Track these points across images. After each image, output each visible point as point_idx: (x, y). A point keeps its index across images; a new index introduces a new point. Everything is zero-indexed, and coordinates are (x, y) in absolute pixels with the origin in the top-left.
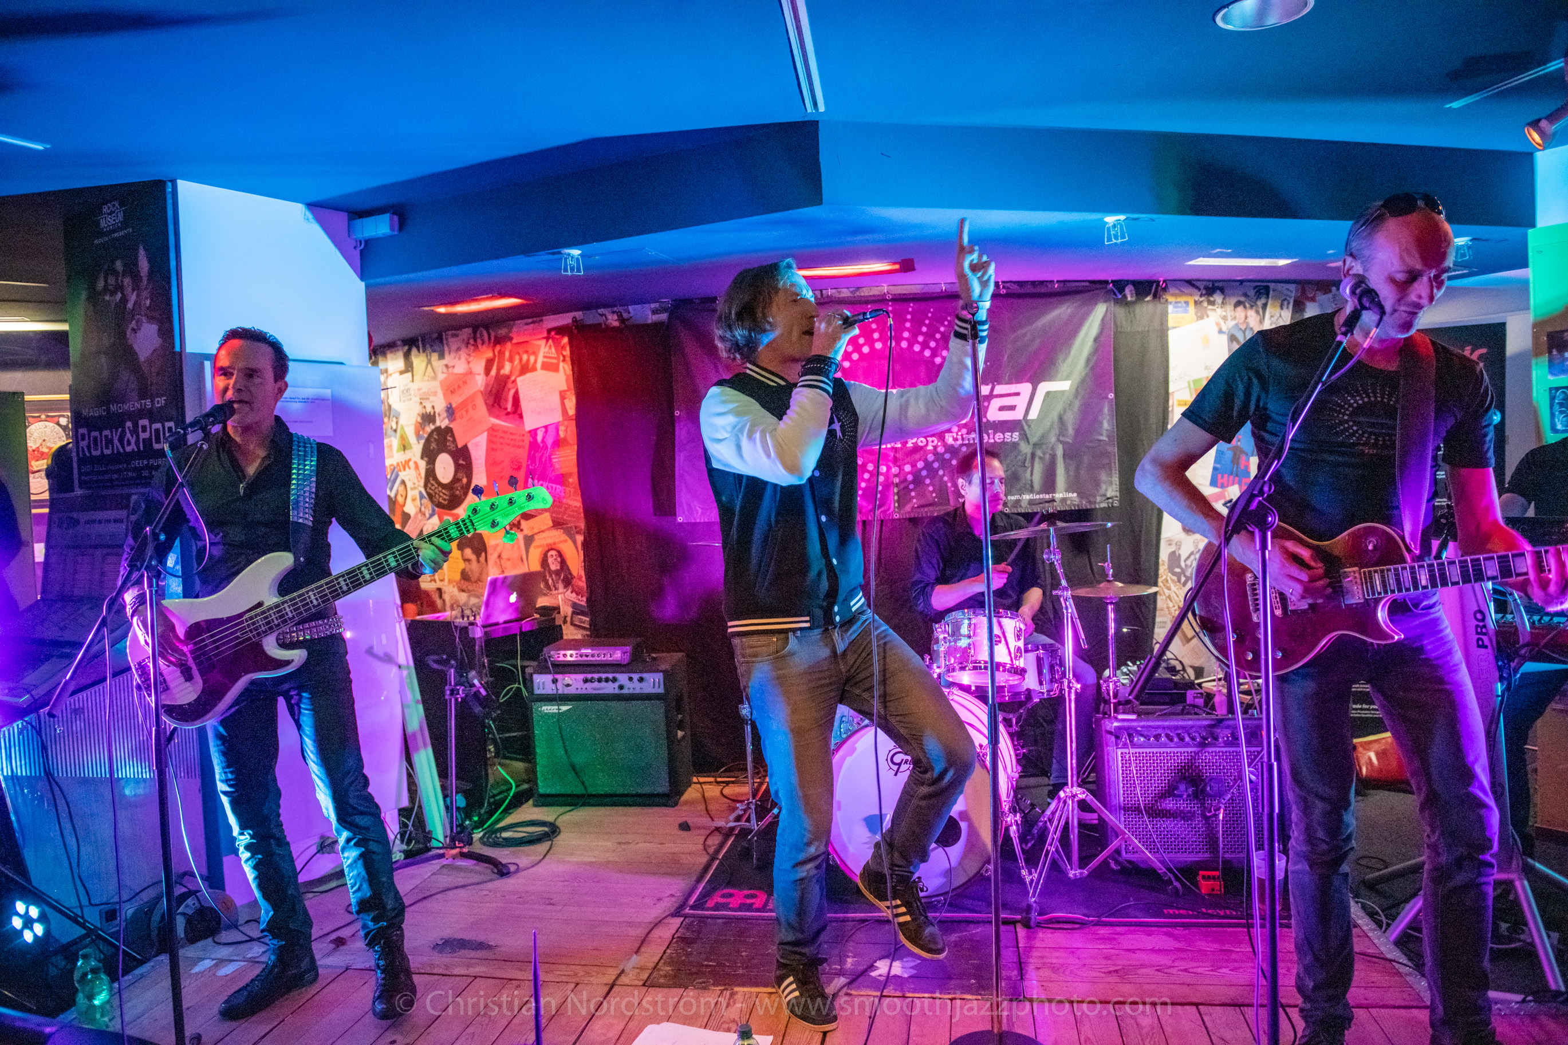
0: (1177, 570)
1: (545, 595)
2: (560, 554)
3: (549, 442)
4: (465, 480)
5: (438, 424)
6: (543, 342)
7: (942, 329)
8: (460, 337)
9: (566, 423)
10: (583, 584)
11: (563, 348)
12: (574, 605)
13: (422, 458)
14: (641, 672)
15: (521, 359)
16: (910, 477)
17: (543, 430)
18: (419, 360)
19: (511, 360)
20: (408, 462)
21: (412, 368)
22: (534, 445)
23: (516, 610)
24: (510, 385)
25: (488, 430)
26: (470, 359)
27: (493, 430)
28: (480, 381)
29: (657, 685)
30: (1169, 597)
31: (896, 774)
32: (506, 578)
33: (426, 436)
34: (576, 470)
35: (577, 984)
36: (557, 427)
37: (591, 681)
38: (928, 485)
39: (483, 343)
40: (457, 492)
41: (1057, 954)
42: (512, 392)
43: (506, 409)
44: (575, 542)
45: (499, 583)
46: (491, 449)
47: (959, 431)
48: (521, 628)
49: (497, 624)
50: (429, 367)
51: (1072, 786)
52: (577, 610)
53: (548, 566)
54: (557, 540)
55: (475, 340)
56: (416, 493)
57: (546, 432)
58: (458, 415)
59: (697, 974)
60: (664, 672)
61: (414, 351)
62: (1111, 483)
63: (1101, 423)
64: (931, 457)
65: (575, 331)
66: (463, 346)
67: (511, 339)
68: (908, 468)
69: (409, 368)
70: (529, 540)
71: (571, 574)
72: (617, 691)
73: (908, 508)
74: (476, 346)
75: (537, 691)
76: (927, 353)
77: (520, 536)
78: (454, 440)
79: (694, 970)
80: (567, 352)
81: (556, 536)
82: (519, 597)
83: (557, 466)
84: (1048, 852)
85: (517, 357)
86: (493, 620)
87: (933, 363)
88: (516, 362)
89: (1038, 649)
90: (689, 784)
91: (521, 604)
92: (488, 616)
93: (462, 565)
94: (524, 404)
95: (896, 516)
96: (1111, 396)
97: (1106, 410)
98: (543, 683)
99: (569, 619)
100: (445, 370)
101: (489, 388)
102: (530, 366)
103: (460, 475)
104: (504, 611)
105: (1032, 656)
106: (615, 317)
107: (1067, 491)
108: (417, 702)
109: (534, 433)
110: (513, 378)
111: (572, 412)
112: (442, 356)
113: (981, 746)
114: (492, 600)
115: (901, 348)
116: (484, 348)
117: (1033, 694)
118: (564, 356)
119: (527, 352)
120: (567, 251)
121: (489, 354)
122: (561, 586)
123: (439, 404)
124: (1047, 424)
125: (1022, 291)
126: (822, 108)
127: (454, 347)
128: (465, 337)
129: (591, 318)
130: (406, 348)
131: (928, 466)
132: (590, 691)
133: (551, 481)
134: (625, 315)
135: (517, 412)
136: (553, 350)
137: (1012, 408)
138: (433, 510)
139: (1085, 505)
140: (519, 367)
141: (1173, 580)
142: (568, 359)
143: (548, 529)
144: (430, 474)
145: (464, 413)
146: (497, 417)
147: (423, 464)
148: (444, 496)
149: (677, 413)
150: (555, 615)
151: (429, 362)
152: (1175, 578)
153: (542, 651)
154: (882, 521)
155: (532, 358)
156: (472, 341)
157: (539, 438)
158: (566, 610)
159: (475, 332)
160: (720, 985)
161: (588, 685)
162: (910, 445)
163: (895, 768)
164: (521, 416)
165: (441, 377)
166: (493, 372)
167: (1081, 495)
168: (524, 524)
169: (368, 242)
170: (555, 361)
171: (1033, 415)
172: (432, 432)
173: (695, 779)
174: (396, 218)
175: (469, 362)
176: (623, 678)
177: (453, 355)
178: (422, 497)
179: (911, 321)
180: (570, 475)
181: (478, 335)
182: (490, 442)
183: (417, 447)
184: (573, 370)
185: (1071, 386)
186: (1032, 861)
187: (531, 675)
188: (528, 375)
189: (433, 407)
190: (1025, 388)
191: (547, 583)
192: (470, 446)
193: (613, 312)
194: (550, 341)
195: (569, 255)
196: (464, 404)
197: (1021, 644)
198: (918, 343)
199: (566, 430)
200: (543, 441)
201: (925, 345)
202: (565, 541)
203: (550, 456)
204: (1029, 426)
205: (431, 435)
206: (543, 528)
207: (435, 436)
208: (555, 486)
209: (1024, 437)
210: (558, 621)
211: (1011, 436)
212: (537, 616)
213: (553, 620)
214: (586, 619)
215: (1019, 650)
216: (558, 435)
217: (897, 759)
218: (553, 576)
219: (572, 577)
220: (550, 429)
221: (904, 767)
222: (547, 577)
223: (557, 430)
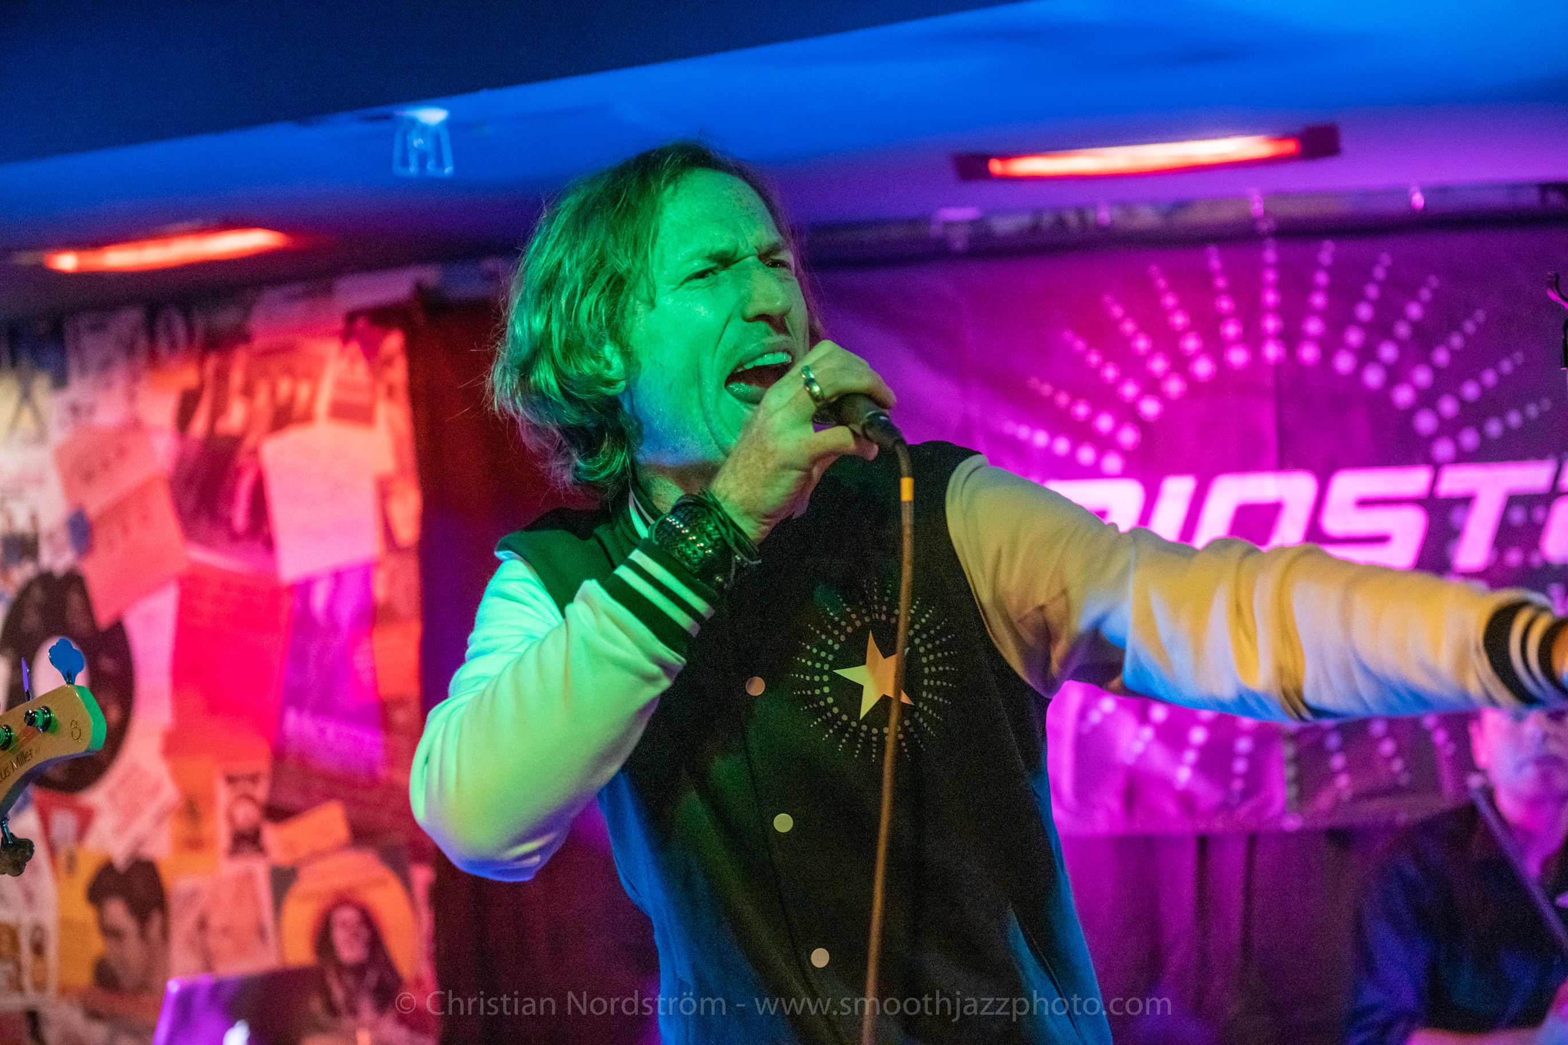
2: (368, 920)
3: (346, 611)
4: (113, 714)
5: (46, 561)
6: (334, 347)
7: (1413, 311)
8: (111, 335)
9: (392, 562)
11: (389, 362)
15: (273, 393)
17: (330, 580)
19: (248, 392)
22: (303, 622)
24: (242, 459)
25: (181, 579)
26: (139, 389)
27: (194, 581)
28: (161, 449)
32: (218, 984)
33: (12, 594)
34: (414, 689)
36: (366, 572)
39: (173, 345)
42: (248, 479)
43: (228, 522)
44: (407, 883)
45: (200, 1001)
53: (332, 950)
54: (358, 880)
55: (152, 341)
57: (337, 586)
58: (101, 537)
65: (420, 319)
66: (120, 356)
67: (249, 338)
70: (282, 880)
71: (395, 973)
74: (153, 357)
76: (1373, 377)
77: (259, 868)
80: (398, 373)
81: (358, 869)
82: (252, 1038)
85: (264, 386)
87: (1388, 404)
88: (262, 398)
93: (96, 945)
95: (1292, 823)
100: (69, 419)
102: (299, 410)
109: (304, 588)
110: (250, 441)
111: (407, 531)
112: (60, 381)
115: (1300, 366)
118: (390, 385)
120: (411, 112)
121: (190, 378)
122: (366, 1006)
123: (49, 509)
127: (94, 357)
128: (126, 332)
135: (258, 532)
136: (361, 367)
140: (267, 413)
142: (402, 394)
143: (339, 849)
146: (208, 543)
151: (26, 396)
154: (1253, 837)
155: (304, 391)
156: (143, 342)
157: (319, 603)
159: (151, 321)
164: (269, 545)
165: (58, 436)
166: (199, 426)
170: (366, 397)
172: (31, 583)
175: (133, 400)
177: (91, 378)
179: (1328, 289)
181: (160, 326)
182: (185, 610)
184: (414, 421)
188: (293, 438)
189: (33, 518)
191: (326, 993)
192: (130, 622)
194: (353, 344)
195: (415, 121)
196: (118, 511)
198: (1347, 348)
200: (328, 611)
201: (1366, 355)
202: (382, 883)
203: (345, 654)
205: (25, 592)
206: (323, 843)
207: (38, 594)
208: (355, 732)
216: (369, 595)
218: (347, 980)
219: (400, 981)
220: (346, 576)
222: (332, 980)
223: (368, 581)
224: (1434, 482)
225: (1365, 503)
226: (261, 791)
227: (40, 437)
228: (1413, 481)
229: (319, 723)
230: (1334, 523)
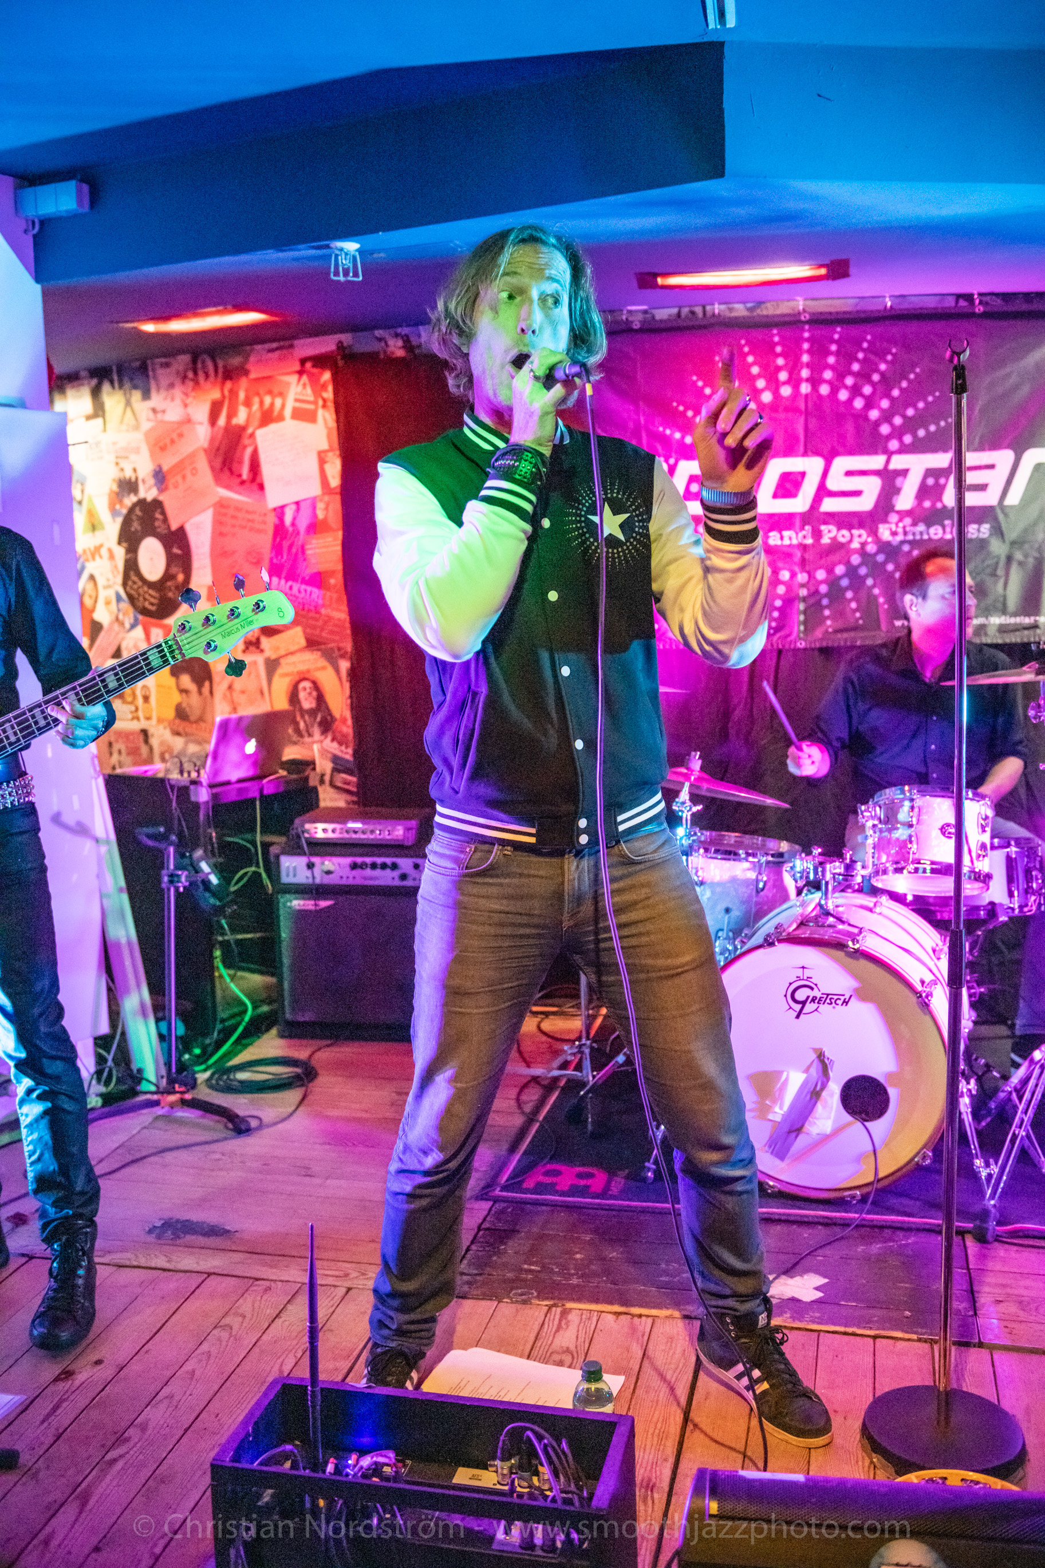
1: (295, 743)
2: (316, 686)
3: (303, 524)
4: (181, 577)
5: (143, 493)
6: (293, 379)
7: (883, 367)
8: (173, 369)
9: (326, 498)
10: (347, 728)
11: (324, 387)
12: (335, 759)
13: (119, 543)
15: (262, 403)
16: (823, 588)
17: (294, 507)
18: (113, 399)
19: (248, 403)
20: (98, 549)
21: (103, 411)
22: (280, 530)
23: (255, 764)
24: (246, 441)
25: (215, 505)
26: (189, 400)
27: (221, 506)
28: (202, 434)
31: (798, 1017)
32: (240, 719)
33: (124, 511)
34: (340, 567)
35: (349, 1289)
36: (313, 502)
37: (363, 866)
38: (851, 600)
39: (207, 376)
40: (170, 595)
41: (1028, 1282)
42: (249, 451)
43: (240, 476)
44: (337, 670)
45: (232, 726)
46: (219, 533)
47: (900, 520)
48: (261, 791)
49: (228, 783)
50: (129, 410)
52: (339, 765)
53: (299, 702)
54: (312, 667)
55: (196, 373)
56: (111, 594)
57: (298, 510)
58: (171, 482)
59: (513, 1281)
61: (106, 387)
64: (855, 560)
65: (341, 363)
66: (178, 382)
67: (246, 373)
68: (821, 575)
69: (99, 410)
70: (272, 666)
71: (330, 715)
72: (397, 883)
73: (819, 633)
74: (197, 383)
75: (285, 879)
76: (859, 404)
77: (260, 660)
78: (165, 520)
79: (510, 1275)
80: (329, 394)
81: (311, 661)
82: (260, 744)
83: (313, 561)
84: (1015, 1137)
85: (256, 400)
86: (223, 777)
87: (866, 418)
88: (256, 407)
89: (1008, 845)
91: (261, 757)
92: (216, 772)
93: (177, 698)
94: (268, 472)
95: (802, 644)
98: (295, 868)
99: (327, 778)
100: (151, 415)
101: (217, 444)
102: (276, 413)
103: (174, 570)
104: (238, 766)
105: (999, 855)
106: (400, 343)
108: (121, 890)
109: (280, 511)
110: (250, 430)
111: (335, 481)
112: (146, 395)
113: (923, 982)
114: (221, 750)
115: (820, 396)
116: (208, 385)
117: (999, 910)
118: (325, 400)
119: (270, 392)
120: (340, 244)
121: (216, 394)
122: (316, 731)
123: (142, 466)
124: (1032, 513)
125: (1010, 308)
126: (731, 22)
127: (164, 382)
128: (181, 368)
129: (363, 344)
130: (94, 382)
131: (852, 572)
132: (359, 882)
133: (304, 582)
134: (414, 341)
135: (255, 481)
136: (309, 390)
137: (985, 487)
138: (136, 620)
140: (258, 415)
142: (331, 404)
143: (301, 650)
144: (131, 567)
145: (179, 478)
146: (228, 487)
147: (120, 553)
148: (151, 600)
150: (308, 771)
151: (128, 403)
153: (292, 822)
154: (780, 652)
156: (190, 374)
157: (288, 519)
158: (324, 766)
159: (194, 361)
160: (547, 1299)
161: (357, 873)
162: (826, 540)
163: (798, 1007)
164: (261, 487)
165: (146, 426)
166: (222, 421)
168: (265, 642)
169: (43, 222)
170: (312, 407)
171: (1013, 499)
172: (134, 505)
174: (85, 188)
175: (186, 406)
176: (405, 863)
177: (163, 393)
178: (119, 599)
179: (837, 354)
180: (332, 573)
181: (199, 365)
182: (218, 523)
183: (112, 528)
184: (338, 421)
186: (991, 1147)
187: (277, 857)
188: (273, 427)
189: (135, 470)
190: (1004, 458)
192: (188, 528)
193: (397, 335)
194: (305, 378)
195: (342, 250)
196: (179, 467)
197: (986, 838)
198: (846, 387)
199: (326, 509)
200: (293, 524)
201: (856, 391)
202: (324, 668)
203: (303, 547)
204: (1006, 515)
205: (131, 510)
206: (293, 648)
207: (138, 512)
208: (309, 588)
209: (998, 531)
210: (313, 782)
211: (979, 530)
212: (282, 773)
213: (306, 779)
214: (354, 779)
215: (983, 846)
216: (315, 515)
217: (801, 995)
218: (307, 717)
219: (333, 719)
220: (302, 504)
221: (809, 1007)
222: (298, 718)
223: (314, 508)
224: (888, 462)
225: (849, 473)
227: (137, 427)
228: (876, 462)
229: (290, 583)
230: (832, 485)
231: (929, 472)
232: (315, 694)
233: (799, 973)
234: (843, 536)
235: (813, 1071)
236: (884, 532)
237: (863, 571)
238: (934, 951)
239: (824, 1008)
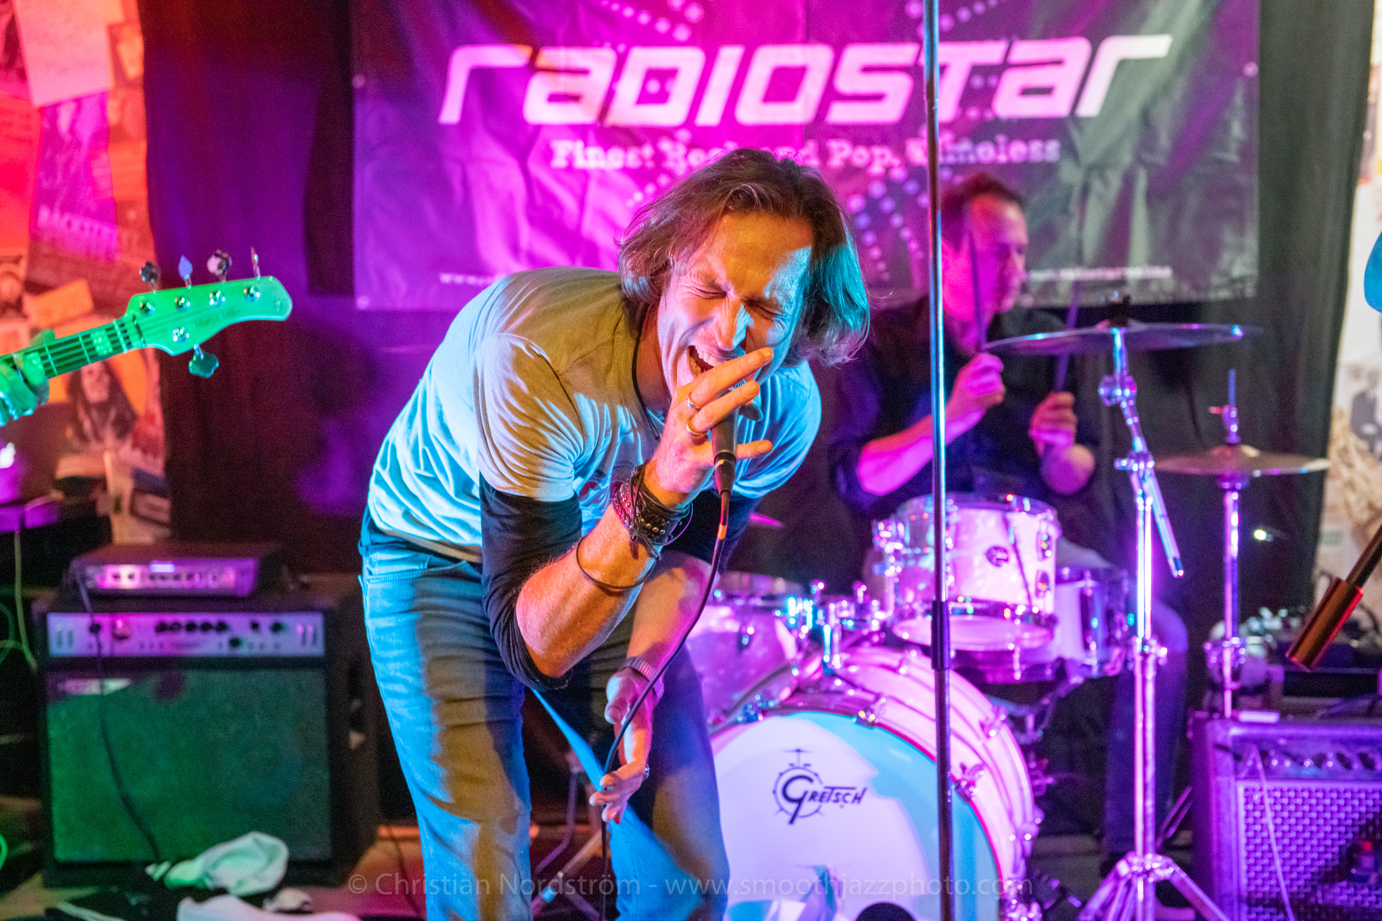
0: (1369, 429)
1: (76, 452)
2: (109, 369)
3: (86, 132)
9: (122, 93)
10: (156, 430)
12: (138, 476)
14: (278, 610)
17: (72, 106)
23: (12, 482)
29: (309, 639)
30: (1350, 485)
31: (792, 821)
34: (142, 194)
36: (102, 100)
37: (175, 627)
38: (871, 246)
48: (22, 520)
51: (1145, 852)
52: (143, 485)
60: (327, 614)
62: (1241, 249)
63: (1226, 126)
64: (877, 189)
71: (130, 410)
72: (226, 650)
75: (56, 650)
77: (22, 329)
82: (20, 454)
83: (103, 184)
89: (1081, 577)
90: (372, 839)
91: (23, 470)
94: (31, 51)
96: (1251, 69)
97: (1239, 99)
98: (70, 635)
99: (126, 503)
105: (1070, 592)
107: (1155, 260)
109: (50, 112)
111: (134, 69)
113: (963, 768)
117: (1070, 669)
122: (109, 435)
124: (1116, 128)
131: (872, 206)
132: (168, 650)
133: (88, 214)
135: (13, 67)
137: (1046, 91)
139: (1187, 293)
141: (1359, 451)
143: (87, 315)
149: (359, 82)
150: (97, 494)
152: (1364, 445)
153: (67, 565)
157: (64, 121)
158: (120, 485)
161: (166, 638)
162: (836, 162)
163: (792, 807)
164: (23, 76)
167: (1178, 272)
168: (31, 304)
171: (1090, 106)
173: (383, 831)
176: (238, 623)
180: (131, 204)
185: (1172, 47)
187: (44, 616)
190: (1076, 49)
197: (1049, 567)
199: (121, 108)
200: (72, 130)
204: (1081, 130)
206: (72, 313)
208: (96, 226)
209: (1070, 150)
210: (104, 507)
211: (1043, 150)
212: (56, 495)
213: (93, 505)
214: (164, 504)
215: (1044, 578)
216: (103, 117)
217: (795, 791)
218: (95, 414)
219: (135, 417)
220: (87, 104)
221: (808, 806)
222: (82, 414)
223: (102, 106)
225: (868, 69)
226: (21, 270)
228: (904, 54)
229: (67, 218)
230: (844, 84)
231: (977, 70)
232: (106, 379)
233: (793, 758)
234: (860, 155)
235: (816, 901)
236: (917, 152)
237: (888, 205)
238: (982, 726)
239: (829, 807)
